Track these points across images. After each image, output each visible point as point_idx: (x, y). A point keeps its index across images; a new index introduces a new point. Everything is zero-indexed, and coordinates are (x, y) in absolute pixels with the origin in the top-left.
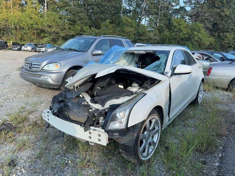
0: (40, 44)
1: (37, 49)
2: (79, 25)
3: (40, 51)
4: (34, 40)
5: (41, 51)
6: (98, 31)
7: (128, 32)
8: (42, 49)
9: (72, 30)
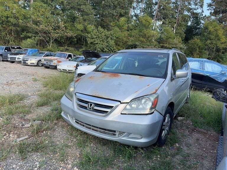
1: (9, 56)
3: (13, 60)
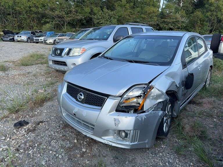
0: (37, 32)
1: (34, 38)
2: (88, 6)
3: (37, 41)
4: (34, 28)
5: (40, 41)
6: (112, 12)
7: (149, 14)
8: (40, 38)
9: (80, 13)
